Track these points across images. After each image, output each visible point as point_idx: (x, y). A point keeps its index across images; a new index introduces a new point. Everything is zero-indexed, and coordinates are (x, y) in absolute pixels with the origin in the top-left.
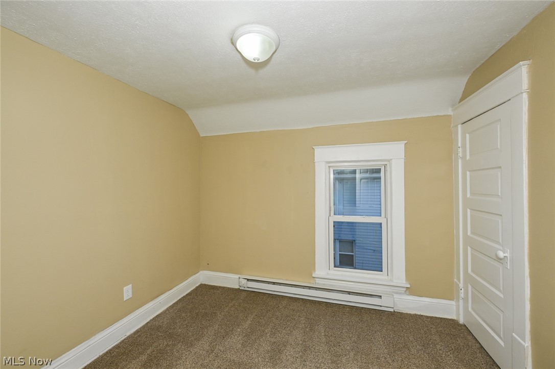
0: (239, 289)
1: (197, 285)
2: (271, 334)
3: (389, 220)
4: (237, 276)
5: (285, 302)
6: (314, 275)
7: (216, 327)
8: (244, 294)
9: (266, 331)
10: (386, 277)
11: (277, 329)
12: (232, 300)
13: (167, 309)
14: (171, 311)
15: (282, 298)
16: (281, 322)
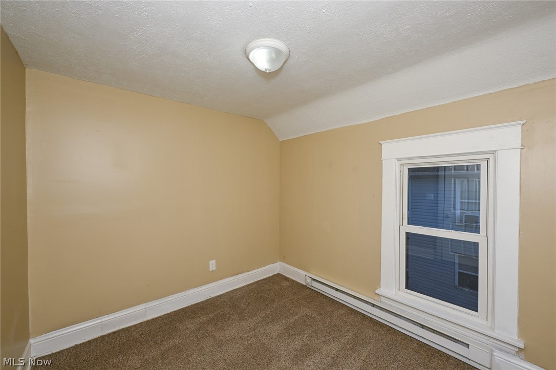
0: (306, 286)
1: (275, 274)
2: (309, 336)
3: (491, 240)
4: (304, 273)
5: (341, 312)
6: (377, 291)
7: (268, 312)
8: (307, 292)
9: (306, 331)
10: (485, 322)
11: (317, 334)
12: (295, 293)
13: (244, 287)
14: (246, 288)
15: (342, 306)
16: (326, 329)
